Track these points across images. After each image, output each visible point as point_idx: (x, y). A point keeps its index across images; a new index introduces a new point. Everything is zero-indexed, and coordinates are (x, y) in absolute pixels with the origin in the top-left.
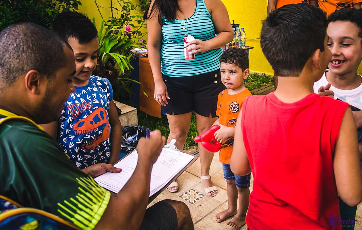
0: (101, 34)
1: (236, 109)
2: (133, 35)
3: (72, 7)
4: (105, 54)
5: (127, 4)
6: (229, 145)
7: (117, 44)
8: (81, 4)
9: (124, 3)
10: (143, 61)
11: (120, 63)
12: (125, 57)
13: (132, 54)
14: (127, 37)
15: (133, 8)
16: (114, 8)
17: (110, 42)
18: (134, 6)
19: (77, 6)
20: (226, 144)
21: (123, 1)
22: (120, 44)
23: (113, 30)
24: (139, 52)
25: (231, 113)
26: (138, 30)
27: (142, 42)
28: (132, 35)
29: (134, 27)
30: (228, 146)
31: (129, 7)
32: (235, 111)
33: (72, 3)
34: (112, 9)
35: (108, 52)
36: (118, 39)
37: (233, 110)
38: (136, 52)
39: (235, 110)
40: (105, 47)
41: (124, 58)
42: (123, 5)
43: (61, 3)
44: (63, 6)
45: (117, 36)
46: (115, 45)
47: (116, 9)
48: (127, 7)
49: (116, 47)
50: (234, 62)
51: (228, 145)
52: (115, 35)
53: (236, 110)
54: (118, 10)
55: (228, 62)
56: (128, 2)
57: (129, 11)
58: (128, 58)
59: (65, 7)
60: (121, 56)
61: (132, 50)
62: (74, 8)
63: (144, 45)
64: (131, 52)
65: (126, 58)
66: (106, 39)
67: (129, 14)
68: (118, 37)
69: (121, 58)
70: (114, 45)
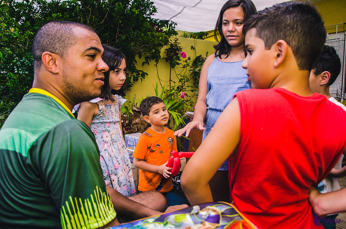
0: (162, 96)
3: (141, 76)
5: (183, 77)
8: (147, 75)
9: (181, 76)
11: (176, 118)
12: (180, 115)
15: (188, 80)
16: (172, 81)
17: (168, 102)
18: (189, 79)
19: (145, 76)
21: (180, 75)
26: (190, 99)
29: (187, 96)
31: (185, 79)
33: (141, 74)
34: (170, 83)
36: (175, 101)
38: (189, 114)
42: (180, 78)
43: (132, 73)
44: (133, 75)
45: (174, 98)
47: (174, 82)
48: (183, 79)
49: (173, 107)
54: (175, 83)
56: (184, 76)
57: (184, 83)
59: (136, 76)
60: (177, 113)
62: (142, 78)
64: (185, 114)
67: (184, 85)
69: (178, 115)
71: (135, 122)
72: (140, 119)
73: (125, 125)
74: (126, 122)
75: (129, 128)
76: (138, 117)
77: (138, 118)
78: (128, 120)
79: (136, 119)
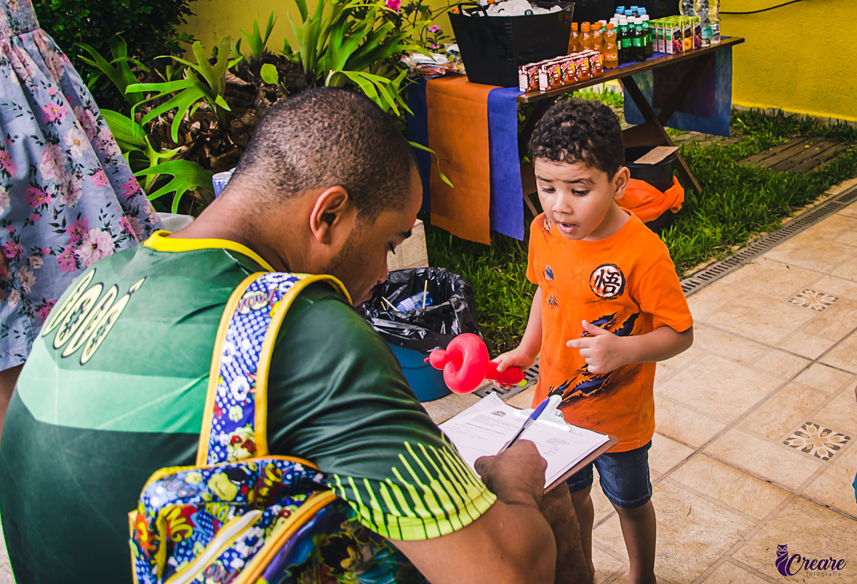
0: (320, 20)
1: (614, 288)
2: (408, 15)
4: (331, 73)
6: (588, 395)
7: (366, 44)
10: (436, 90)
12: (387, 81)
13: (404, 72)
14: (391, 25)
17: (345, 40)
20: (581, 392)
22: (373, 46)
23: (351, 9)
24: (426, 65)
25: (599, 298)
27: (431, 35)
28: (405, 15)
30: (586, 397)
32: (610, 295)
35: (339, 68)
36: (366, 31)
37: (605, 292)
38: (418, 64)
39: (610, 289)
40: (331, 55)
41: (384, 85)
45: (363, 22)
46: (361, 48)
49: (362, 54)
50: (581, 157)
51: (584, 394)
52: (357, 20)
53: (613, 292)
55: (562, 157)
58: (396, 83)
60: (376, 78)
61: (406, 60)
63: (439, 42)
64: (404, 66)
65: (391, 84)
66: (334, 33)
68: (365, 25)
69: (378, 84)
70: (357, 47)
71: (239, 125)
72: (254, 111)
73: (208, 139)
74: (212, 127)
75: (223, 147)
76: (247, 107)
77: (250, 110)
78: (214, 119)
79: (242, 114)
